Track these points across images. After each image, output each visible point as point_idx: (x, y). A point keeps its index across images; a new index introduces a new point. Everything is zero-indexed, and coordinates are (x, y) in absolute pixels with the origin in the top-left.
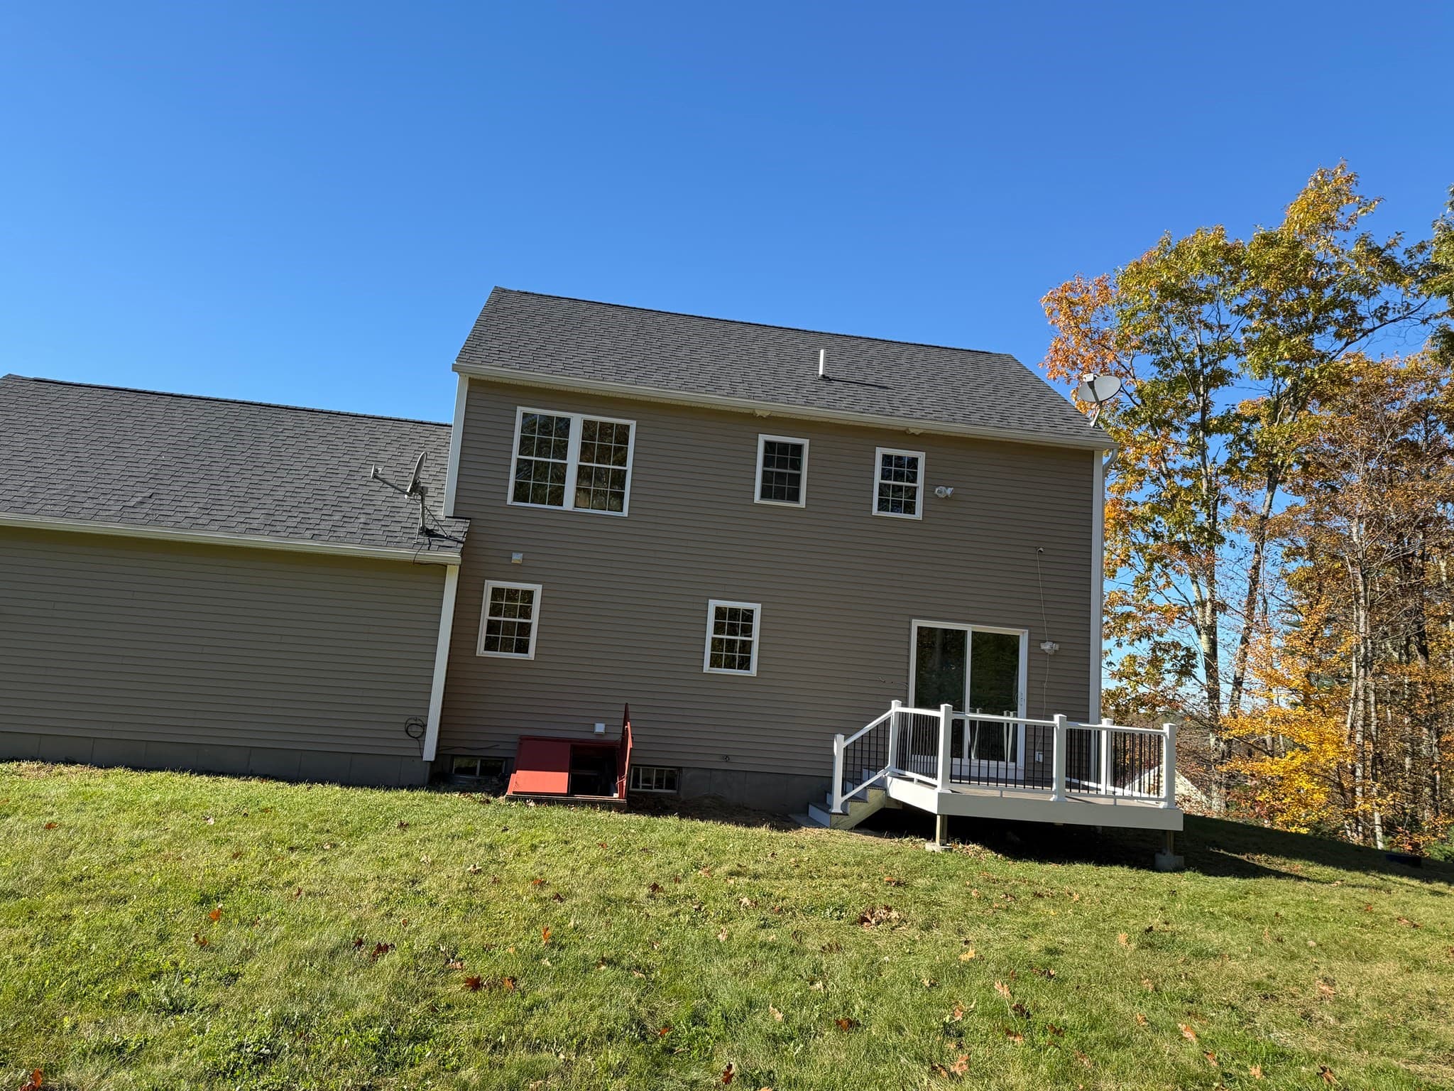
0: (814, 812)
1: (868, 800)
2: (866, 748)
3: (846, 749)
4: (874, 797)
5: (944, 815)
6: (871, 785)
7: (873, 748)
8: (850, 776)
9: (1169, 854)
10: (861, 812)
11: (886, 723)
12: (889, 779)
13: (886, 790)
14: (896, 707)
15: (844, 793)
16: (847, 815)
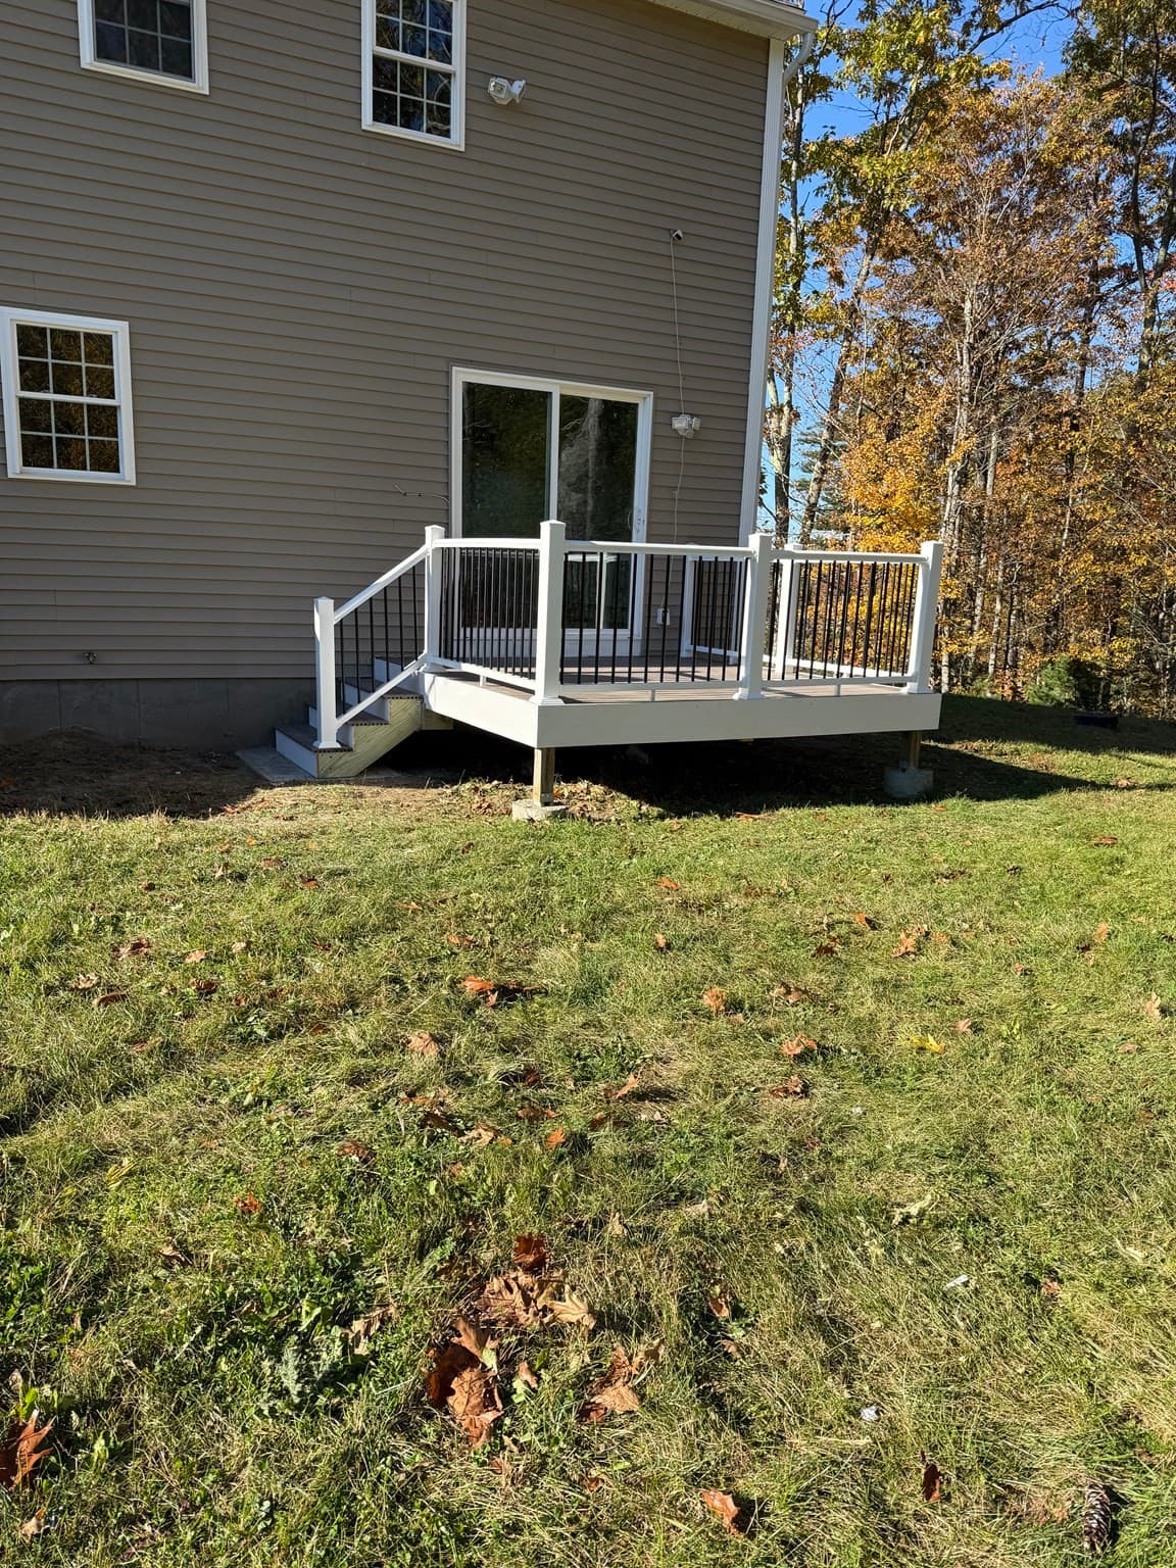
0: (285, 744)
1: (389, 719)
2: (379, 621)
3: (340, 627)
4: (401, 715)
5: (548, 749)
6: (396, 692)
7: (394, 621)
8: (350, 673)
9: (912, 768)
10: (375, 741)
11: (416, 572)
12: (428, 678)
13: (422, 698)
14: (434, 539)
15: (342, 707)
16: (350, 750)
